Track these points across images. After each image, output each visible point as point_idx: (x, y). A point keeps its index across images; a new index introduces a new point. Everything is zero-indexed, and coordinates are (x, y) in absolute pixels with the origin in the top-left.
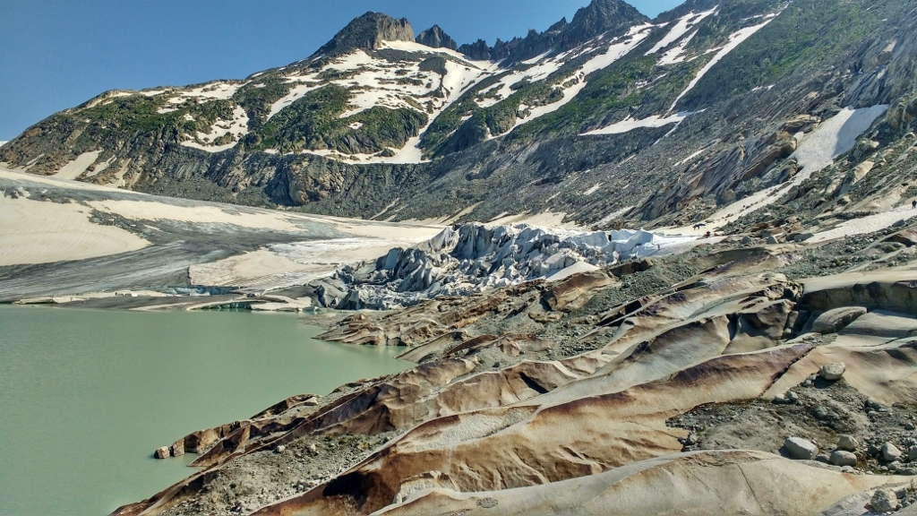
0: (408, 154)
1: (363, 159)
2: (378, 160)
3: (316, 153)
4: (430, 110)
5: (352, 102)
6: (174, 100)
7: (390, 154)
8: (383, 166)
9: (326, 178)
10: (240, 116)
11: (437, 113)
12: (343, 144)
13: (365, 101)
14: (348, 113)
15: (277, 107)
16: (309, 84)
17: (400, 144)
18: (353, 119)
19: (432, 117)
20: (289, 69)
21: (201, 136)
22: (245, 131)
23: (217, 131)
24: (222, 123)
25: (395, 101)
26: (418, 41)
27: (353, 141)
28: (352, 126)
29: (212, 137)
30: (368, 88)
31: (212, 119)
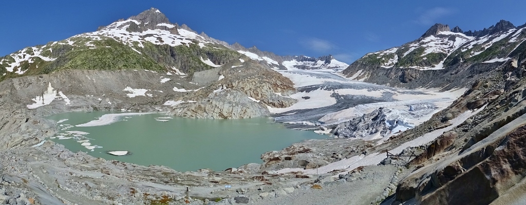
0: (439, 66)
1: (426, 68)
2: (430, 69)
3: (413, 67)
4: (449, 52)
5: (425, 51)
6: (381, 55)
7: (433, 67)
8: (431, 70)
9: (414, 75)
10: (396, 57)
11: (450, 53)
12: (421, 64)
13: (428, 51)
14: (423, 55)
15: (405, 54)
16: (415, 47)
17: (437, 63)
18: (424, 57)
19: (449, 55)
20: (411, 43)
21: (386, 64)
22: (397, 62)
23: (390, 62)
24: (391, 60)
25: (438, 50)
26: (452, 31)
27: (423, 63)
28: (424, 59)
29: (388, 64)
30: (431, 47)
31: (389, 59)
